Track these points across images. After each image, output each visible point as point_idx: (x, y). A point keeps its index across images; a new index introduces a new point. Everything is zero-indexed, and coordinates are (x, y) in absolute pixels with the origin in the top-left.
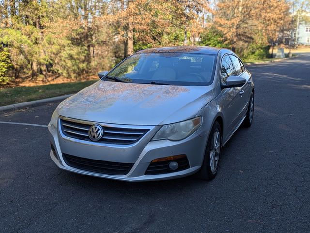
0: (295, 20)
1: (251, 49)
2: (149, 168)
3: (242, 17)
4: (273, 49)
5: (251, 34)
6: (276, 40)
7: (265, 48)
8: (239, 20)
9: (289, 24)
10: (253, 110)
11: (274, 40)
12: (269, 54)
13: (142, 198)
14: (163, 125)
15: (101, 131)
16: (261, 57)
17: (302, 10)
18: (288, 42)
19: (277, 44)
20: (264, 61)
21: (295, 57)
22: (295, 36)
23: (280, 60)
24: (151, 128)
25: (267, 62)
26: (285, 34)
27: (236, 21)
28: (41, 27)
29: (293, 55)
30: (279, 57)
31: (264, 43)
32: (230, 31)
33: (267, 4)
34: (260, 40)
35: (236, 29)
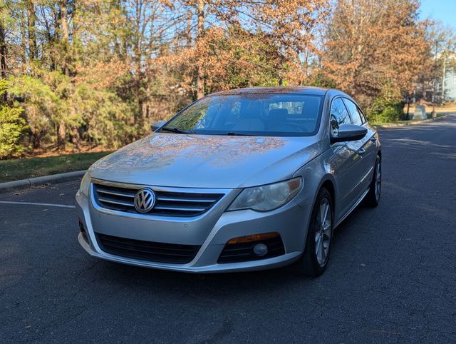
0: (440, 65)
1: (377, 106)
2: (223, 253)
3: (363, 60)
4: (409, 107)
5: (376, 84)
6: (413, 94)
7: (397, 105)
8: (358, 65)
9: (431, 71)
10: (379, 183)
11: (410, 93)
12: (404, 114)
13: (213, 300)
14: (244, 188)
15: (152, 198)
16: (392, 118)
17: (450, 52)
18: (431, 97)
19: (414, 100)
20: (397, 123)
21: (441, 117)
22: (440, 89)
23: (419, 122)
24: (227, 192)
25: (401, 125)
26: (426, 84)
27: (354, 66)
28: (72, 74)
29: (438, 116)
30: (418, 118)
31: (395, 97)
32: (345, 80)
33: (397, 41)
34: (390, 93)
35: (354, 77)
